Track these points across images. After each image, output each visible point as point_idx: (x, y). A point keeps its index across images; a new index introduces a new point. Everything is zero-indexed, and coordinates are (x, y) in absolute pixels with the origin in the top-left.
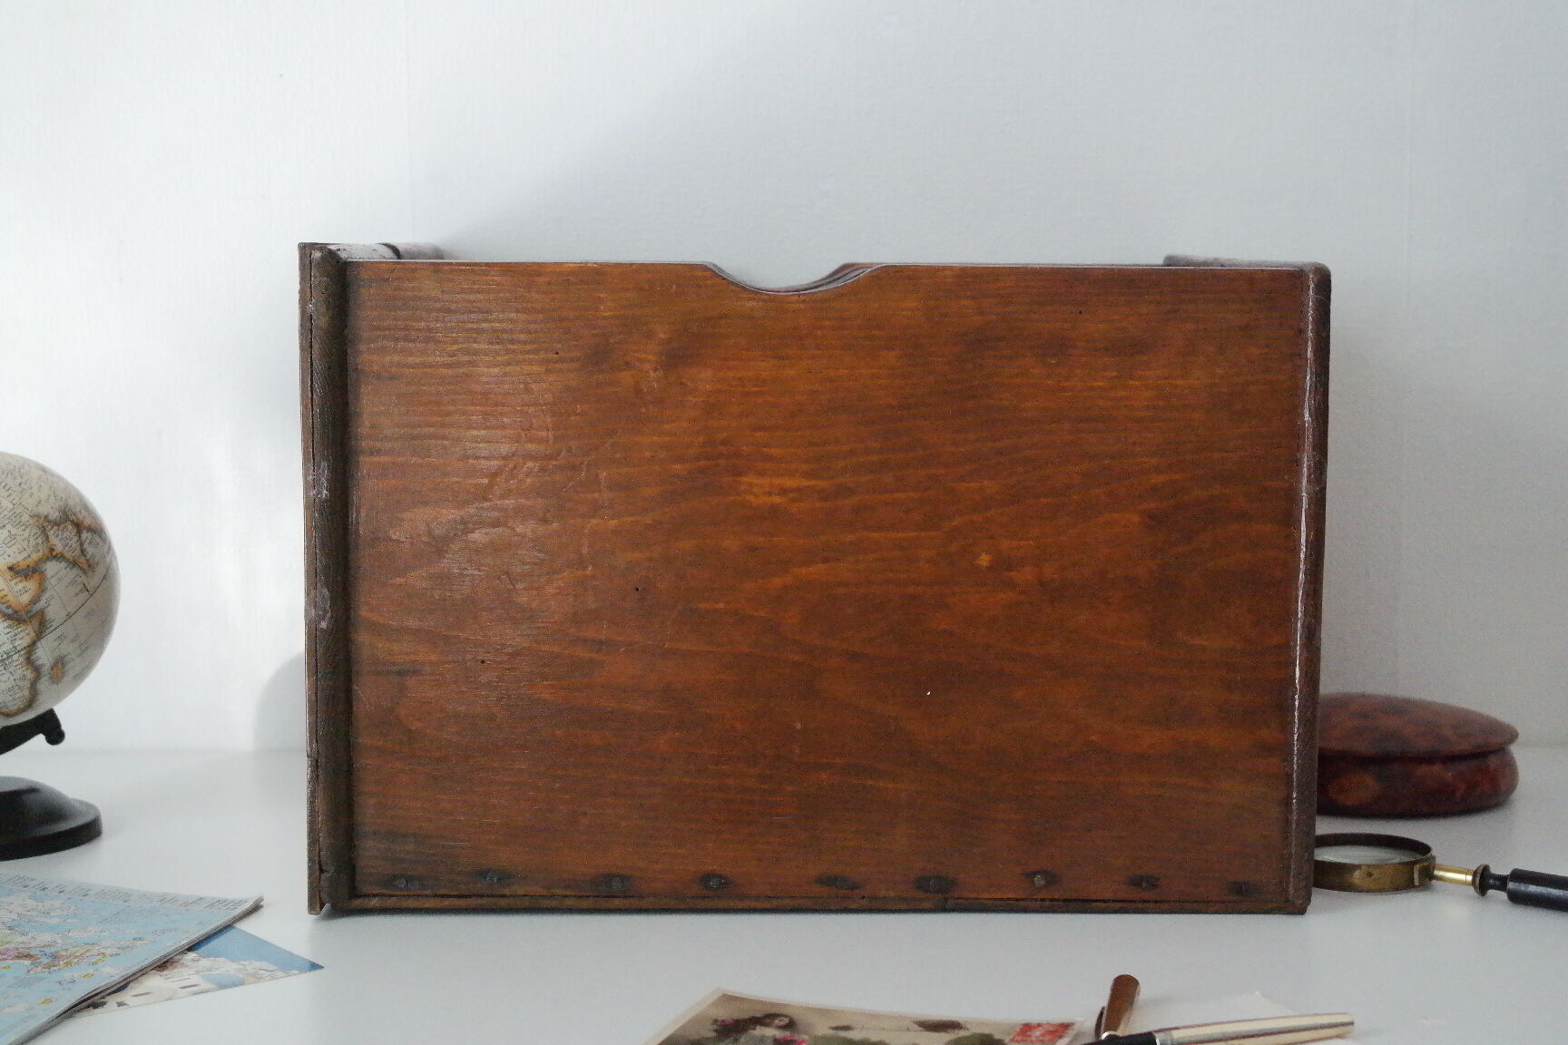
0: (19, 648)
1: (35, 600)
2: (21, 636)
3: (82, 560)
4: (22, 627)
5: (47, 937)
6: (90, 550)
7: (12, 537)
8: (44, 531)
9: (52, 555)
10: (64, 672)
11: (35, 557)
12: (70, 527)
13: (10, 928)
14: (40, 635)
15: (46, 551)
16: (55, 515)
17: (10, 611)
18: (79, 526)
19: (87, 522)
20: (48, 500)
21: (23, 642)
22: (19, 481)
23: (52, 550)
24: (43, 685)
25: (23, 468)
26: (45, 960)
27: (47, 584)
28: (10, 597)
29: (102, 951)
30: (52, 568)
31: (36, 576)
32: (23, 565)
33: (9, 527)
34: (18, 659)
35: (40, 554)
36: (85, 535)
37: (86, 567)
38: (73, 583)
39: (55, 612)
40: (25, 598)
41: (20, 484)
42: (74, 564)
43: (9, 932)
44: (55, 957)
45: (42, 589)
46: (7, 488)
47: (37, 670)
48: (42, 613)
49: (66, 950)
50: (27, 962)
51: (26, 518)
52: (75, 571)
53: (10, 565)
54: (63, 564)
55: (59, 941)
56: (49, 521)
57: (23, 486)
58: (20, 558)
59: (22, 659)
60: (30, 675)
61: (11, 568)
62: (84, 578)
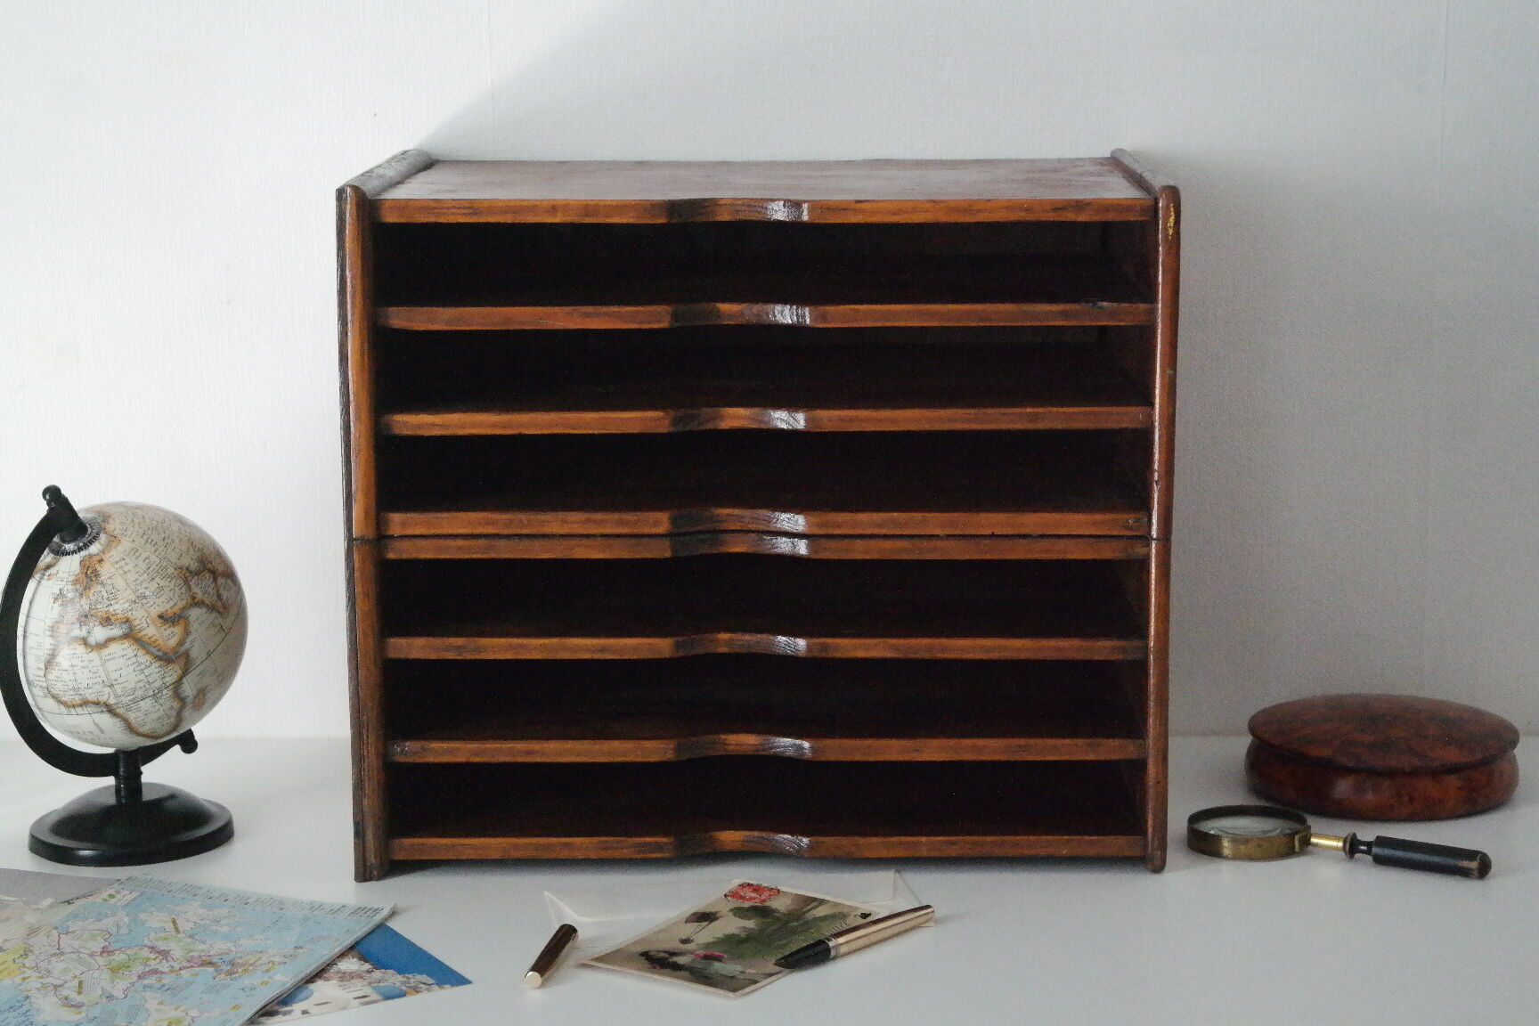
0: (168, 684)
1: (181, 643)
2: (169, 674)
3: (219, 604)
4: (171, 667)
5: (221, 945)
6: (225, 594)
7: (161, 588)
8: (186, 582)
9: (195, 603)
10: (203, 700)
11: (181, 604)
12: (207, 576)
13: (191, 937)
14: (185, 673)
15: (190, 601)
16: (194, 566)
17: (160, 654)
18: (214, 574)
19: (221, 568)
20: (188, 552)
21: (170, 679)
22: (163, 535)
23: (194, 598)
24: (187, 713)
25: (165, 522)
26: (226, 968)
27: (192, 629)
28: (160, 642)
29: (272, 959)
30: (195, 614)
31: (182, 621)
32: (170, 613)
33: (157, 580)
34: (167, 693)
35: (184, 602)
36: (221, 581)
37: (222, 610)
38: (213, 624)
39: (197, 652)
40: (173, 642)
41: (164, 539)
42: (212, 608)
43: (190, 940)
44: (232, 963)
45: (187, 633)
46: (153, 543)
47: (182, 700)
48: (187, 654)
49: (241, 958)
50: (211, 970)
51: (171, 570)
52: (214, 614)
53: (160, 613)
54: (204, 610)
55: (234, 949)
56: (191, 572)
57: (166, 541)
58: (168, 606)
59: (170, 693)
60: (176, 705)
61: (161, 617)
62: (220, 620)
